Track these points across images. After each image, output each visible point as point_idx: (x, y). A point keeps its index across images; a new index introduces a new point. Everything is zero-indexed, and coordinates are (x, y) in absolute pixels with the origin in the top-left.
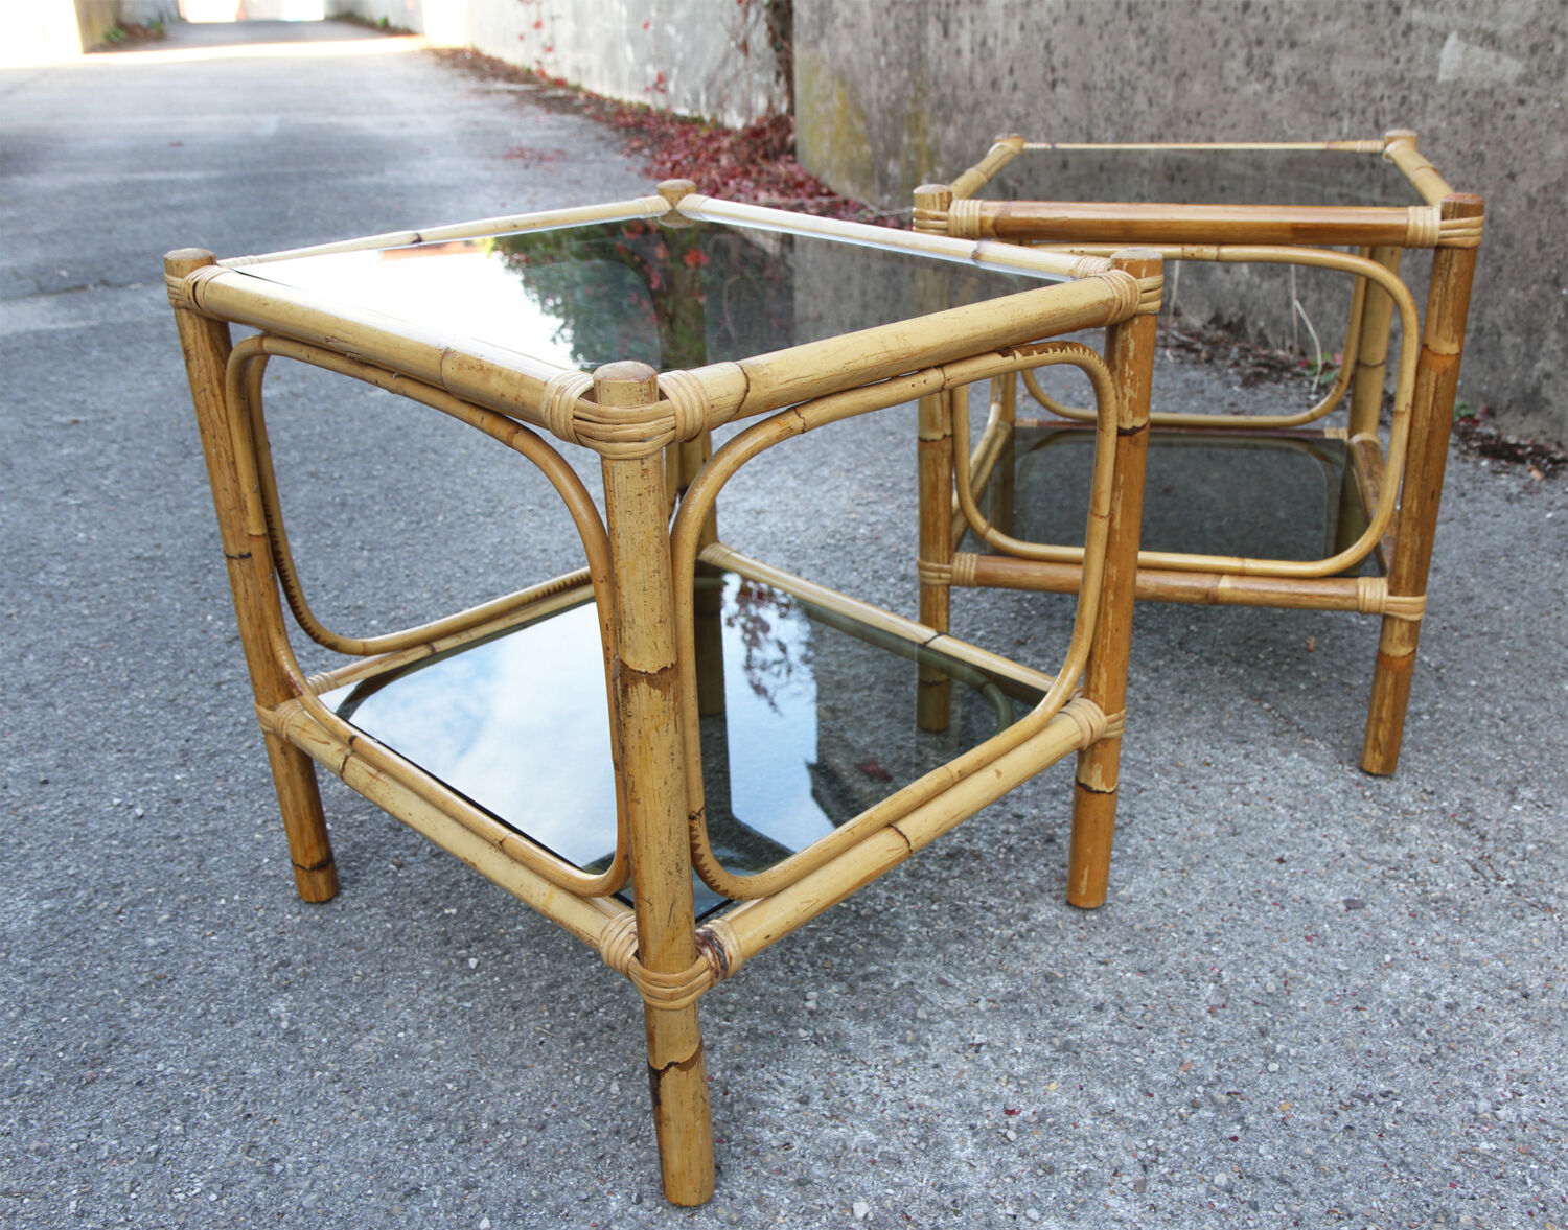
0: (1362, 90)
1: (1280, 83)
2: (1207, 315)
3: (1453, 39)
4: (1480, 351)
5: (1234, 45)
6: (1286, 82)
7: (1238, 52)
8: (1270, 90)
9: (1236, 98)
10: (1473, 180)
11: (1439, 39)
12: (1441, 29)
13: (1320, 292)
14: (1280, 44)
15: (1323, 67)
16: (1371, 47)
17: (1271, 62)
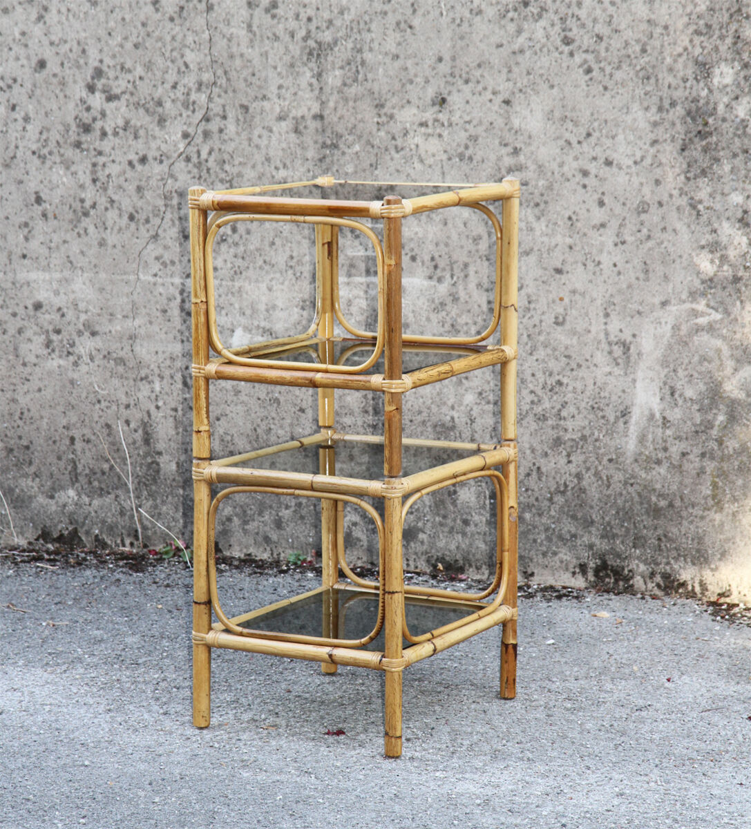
0: (168, 362)
1: (86, 359)
2: (31, 534)
3: (239, 332)
4: (302, 518)
5: (29, 333)
6: (92, 359)
7: (35, 338)
8: (76, 364)
9: (37, 369)
10: (274, 415)
11: (229, 332)
12: (229, 326)
13: (155, 500)
14: (80, 333)
15: (128, 348)
16: (171, 336)
17: (73, 345)
